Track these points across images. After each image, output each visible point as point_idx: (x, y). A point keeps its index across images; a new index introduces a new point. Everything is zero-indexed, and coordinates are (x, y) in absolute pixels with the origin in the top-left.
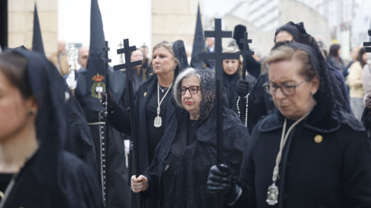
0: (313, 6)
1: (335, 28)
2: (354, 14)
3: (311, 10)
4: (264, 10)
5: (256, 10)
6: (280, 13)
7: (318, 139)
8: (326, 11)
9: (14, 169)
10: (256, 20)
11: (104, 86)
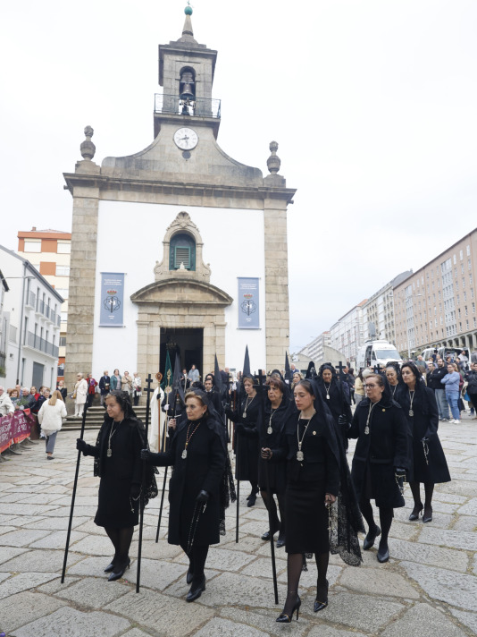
2: (357, 353)
7: (384, 410)
9: (309, 418)
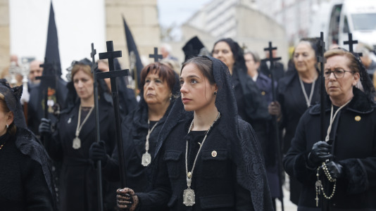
0: (270, 14)
1: (293, 36)
3: (267, 18)
4: (221, 19)
5: (214, 19)
6: (237, 22)
8: (284, 19)
10: (214, 29)
11: (55, 99)
